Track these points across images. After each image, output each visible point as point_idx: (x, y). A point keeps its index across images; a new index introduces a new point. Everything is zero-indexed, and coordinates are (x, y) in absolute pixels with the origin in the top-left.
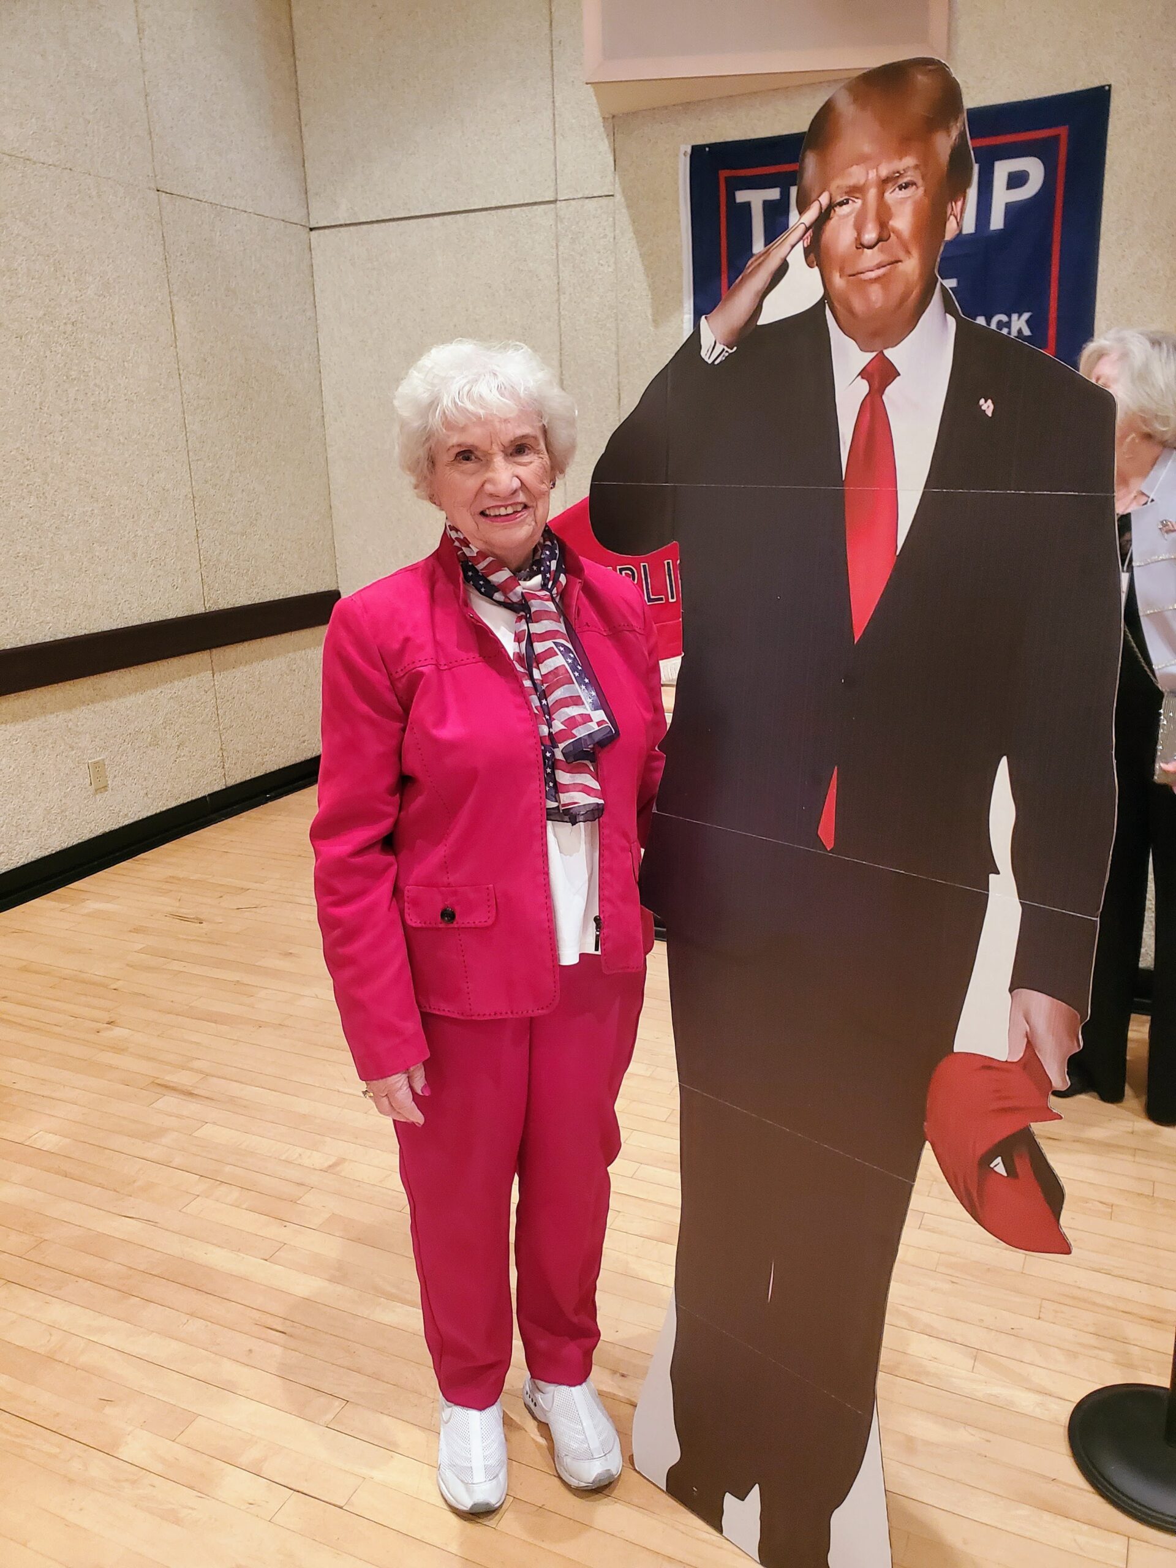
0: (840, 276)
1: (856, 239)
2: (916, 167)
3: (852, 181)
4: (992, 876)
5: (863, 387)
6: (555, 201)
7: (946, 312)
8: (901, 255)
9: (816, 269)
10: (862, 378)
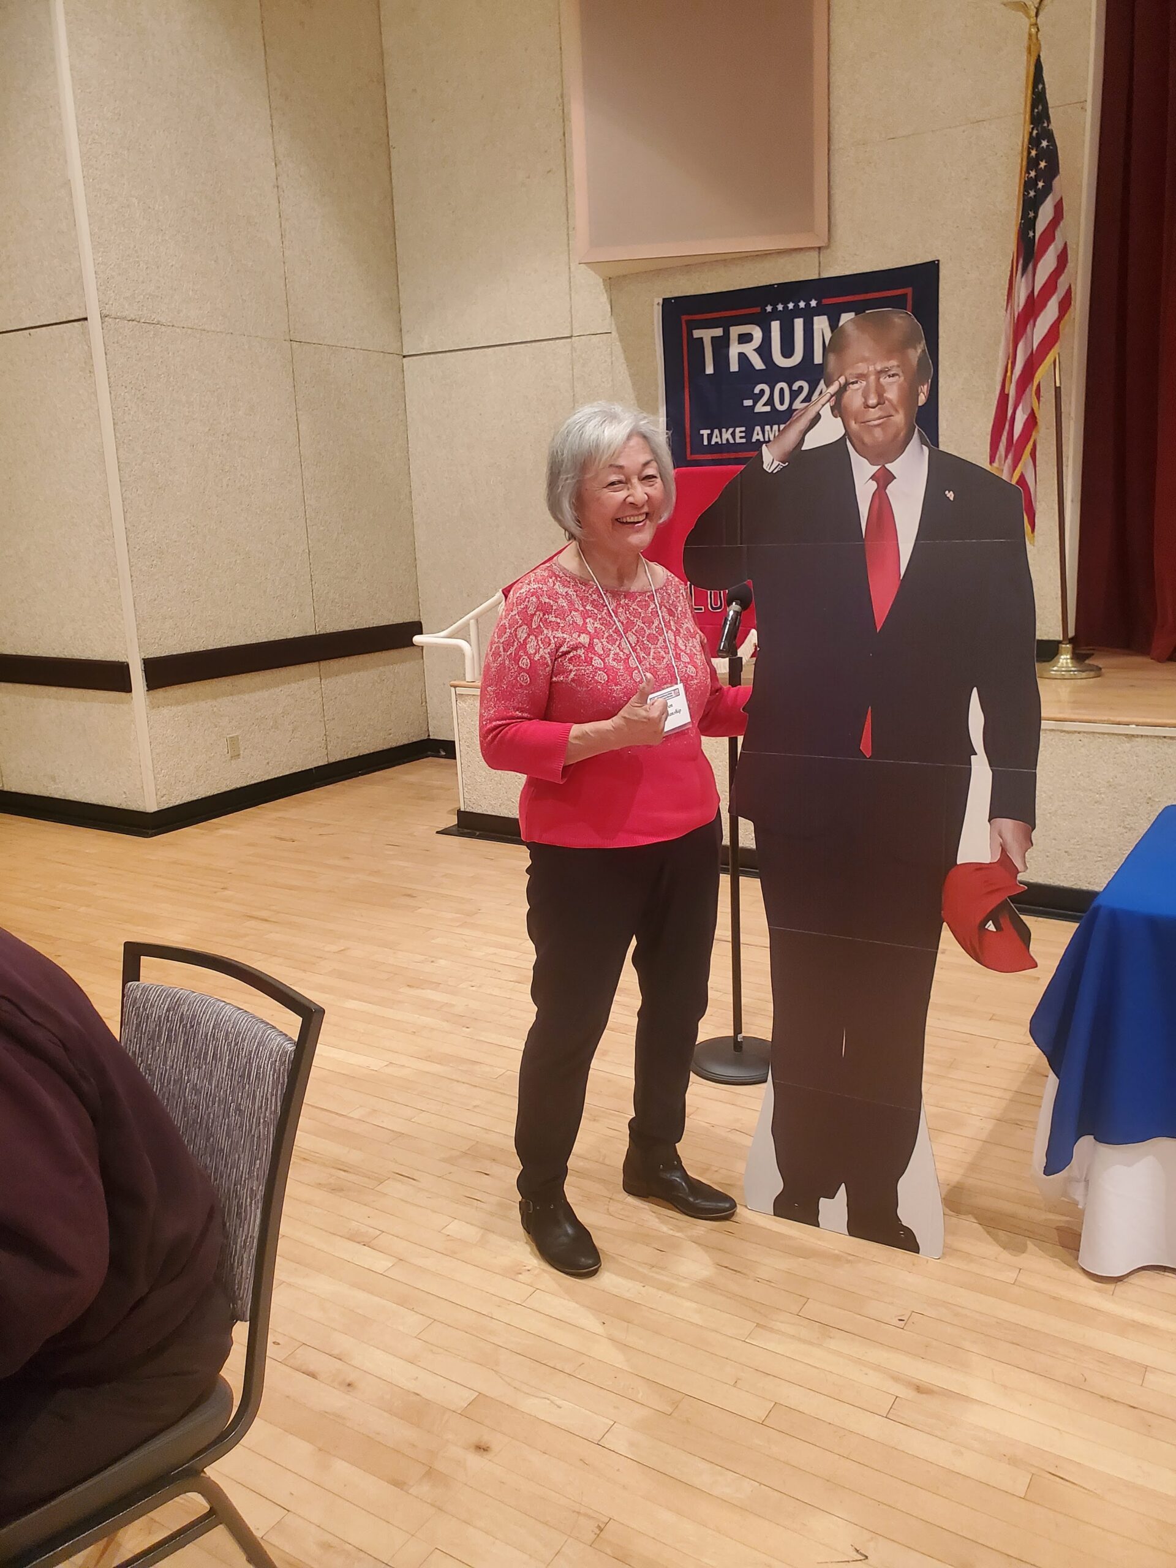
0: (855, 423)
1: (864, 403)
2: (898, 366)
3: (860, 371)
5: (874, 485)
6: (571, 337)
7: (922, 444)
8: (893, 412)
9: (839, 419)
10: (873, 480)
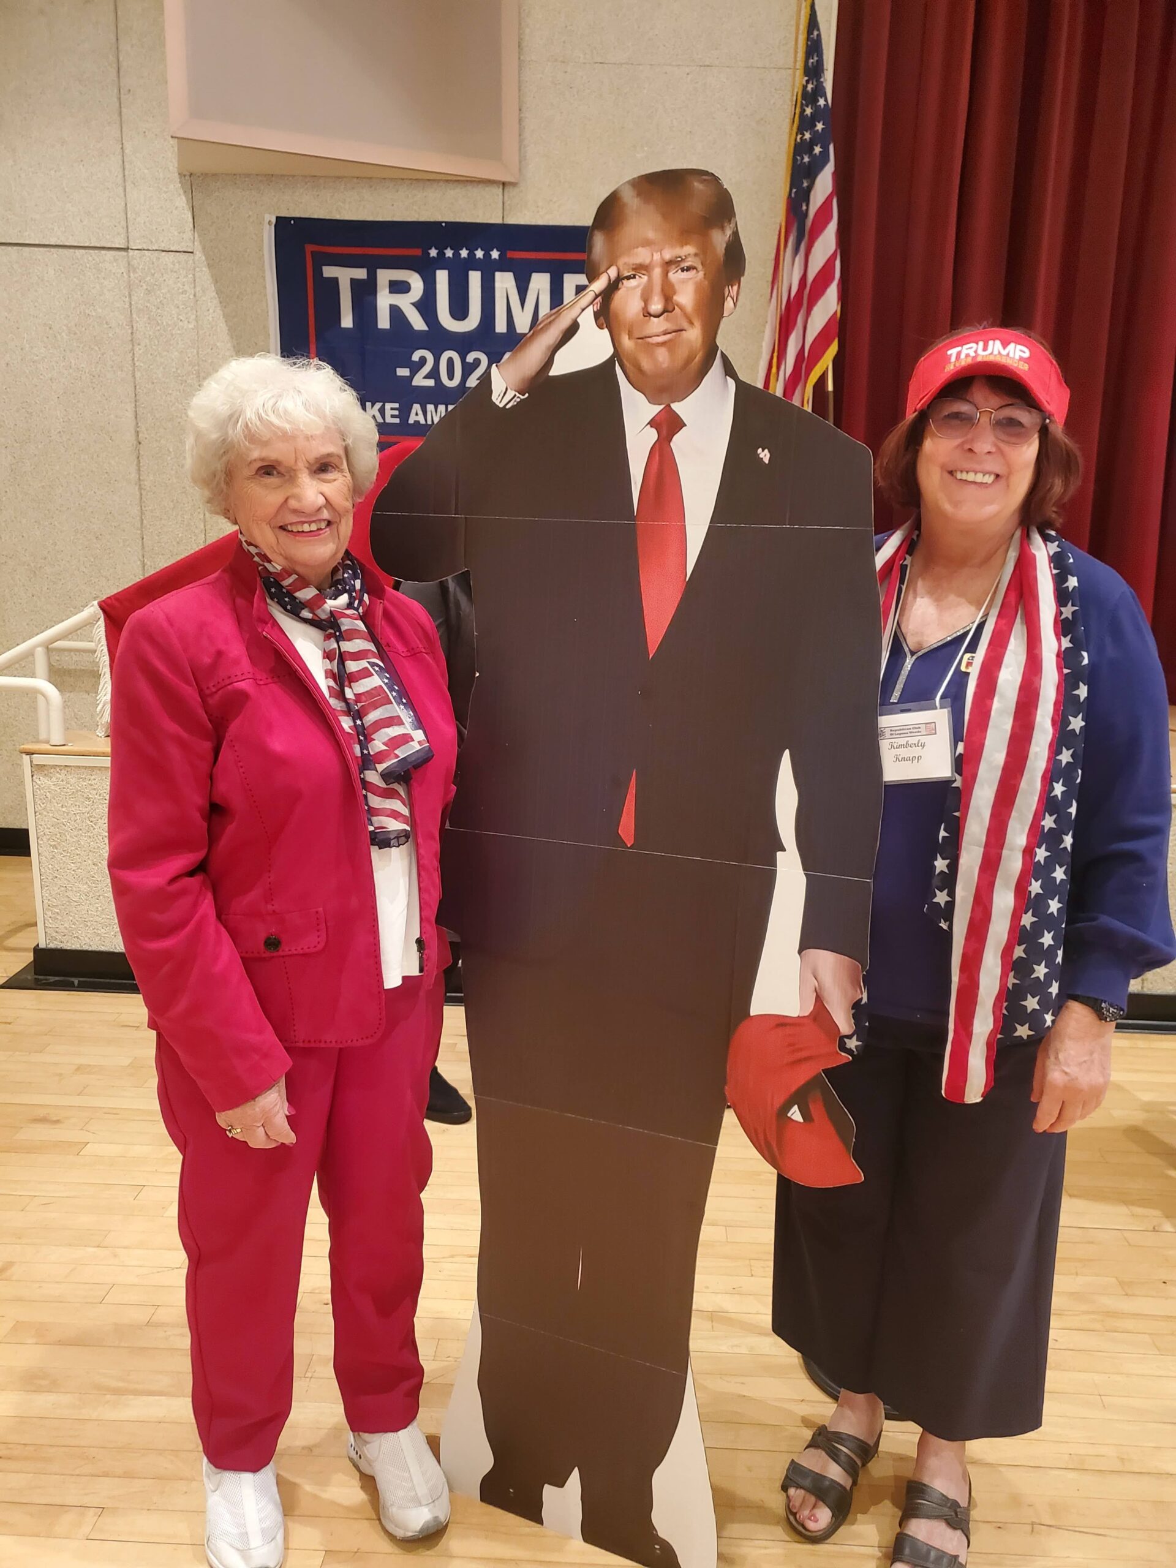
4: (779, 854)
